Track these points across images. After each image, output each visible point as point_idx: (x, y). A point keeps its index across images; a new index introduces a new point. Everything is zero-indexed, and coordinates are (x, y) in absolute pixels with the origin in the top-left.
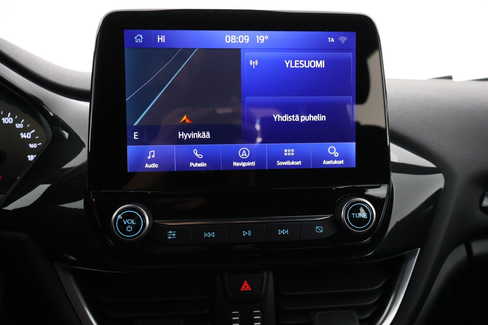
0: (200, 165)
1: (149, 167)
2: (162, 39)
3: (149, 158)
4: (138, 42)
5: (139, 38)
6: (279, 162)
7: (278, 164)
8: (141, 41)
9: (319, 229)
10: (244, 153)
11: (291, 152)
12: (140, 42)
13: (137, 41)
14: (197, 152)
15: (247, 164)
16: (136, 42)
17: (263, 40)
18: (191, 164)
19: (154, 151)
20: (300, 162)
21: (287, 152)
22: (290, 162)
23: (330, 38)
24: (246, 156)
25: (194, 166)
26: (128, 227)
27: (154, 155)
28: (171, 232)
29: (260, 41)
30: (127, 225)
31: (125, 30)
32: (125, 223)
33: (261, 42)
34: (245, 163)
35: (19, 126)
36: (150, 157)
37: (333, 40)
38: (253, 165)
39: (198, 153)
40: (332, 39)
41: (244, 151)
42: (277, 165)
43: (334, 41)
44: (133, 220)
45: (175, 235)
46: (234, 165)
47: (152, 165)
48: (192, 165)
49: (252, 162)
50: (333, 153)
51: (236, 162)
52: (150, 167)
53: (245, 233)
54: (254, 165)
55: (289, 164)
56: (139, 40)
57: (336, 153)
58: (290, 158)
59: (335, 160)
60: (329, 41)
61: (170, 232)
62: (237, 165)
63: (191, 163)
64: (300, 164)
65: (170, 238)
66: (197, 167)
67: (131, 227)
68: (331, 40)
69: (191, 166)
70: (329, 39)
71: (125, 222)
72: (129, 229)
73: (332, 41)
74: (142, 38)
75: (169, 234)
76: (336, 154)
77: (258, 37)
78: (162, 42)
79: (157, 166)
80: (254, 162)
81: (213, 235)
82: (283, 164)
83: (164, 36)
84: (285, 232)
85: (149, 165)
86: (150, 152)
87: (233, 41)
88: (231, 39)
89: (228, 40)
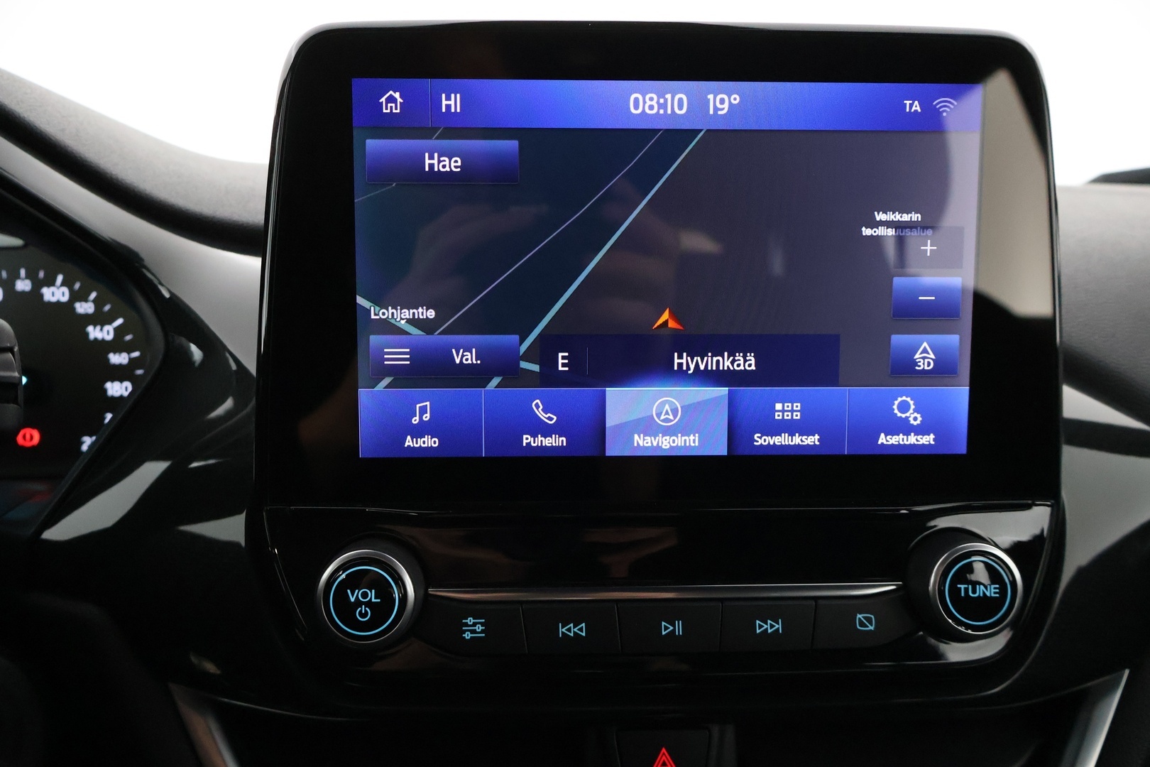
0: (548, 442)
1: (416, 445)
2: (452, 102)
3: (415, 420)
4: (389, 111)
5: (392, 102)
6: (760, 438)
7: (758, 442)
8: (396, 109)
9: (866, 622)
10: (667, 411)
11: (792, 411)
12: (394, 111)
13: (387, 109)
14: (541, 407)
15: (674, 441)
16: (384, 111)
17: (726, 106)
18: (527, 439)
19: (428, 403)
20: (817, 437)
21: (783, 411)
22: (790, 437)
23: (911, 102)
24: (671, 421)
25: (533, 444)
26: (361, 610)
27: (428, 415)
28: (472, 621)
29: (716, 109)
30: (358, 603)
31: (356, 79)
32: (353, 600)
33: (720, 113)
34: (668, 438)
35: (85, 308)
36: (417, 418)
37: (917, 107)
38: (692, 444)
39: (545, 411)
40: (916, 103)
41: (667, 407)
42: (755, 443)
43: (919, 111)
44: (373, 591)
45: (481, 628)
46: (636, 445)
47: (423, 439)
48: (528, 441)
49: (689, 436)
50: (908, 414)
51: (642, 435)
52: (418, 445)
53: (666, 628)
54: (697, 444)
55: (787, 443)
56: (391, 107)
57: (916, 414)
58: (790, 427)
59: (912, 434)
60: (908, 110)
61: (468, 621)
62: (646, 445)
63: (525, 437)
64: (817, 443)
65: (470, 635)
66: (542, 448)
67: (367, 609)
68: (911, 105)
69: (524, 445)
70: (908, 103)
71: (353, 597)
72: (363, 614)
73: (914, 108)
74: (400, 100)
75: (467, 625)
76: (915, 418)
77: (711, 97)
78: (453, 110)
79: (435, 442)
80: (697, 435)
81: (581, 630)
82: (772, 443)
83: (458, 96)
84: (772, 626)
85: (415, 439)
86: (418, 406)
87: (651, 107)
88: (645, 102)
89: (636, 107)
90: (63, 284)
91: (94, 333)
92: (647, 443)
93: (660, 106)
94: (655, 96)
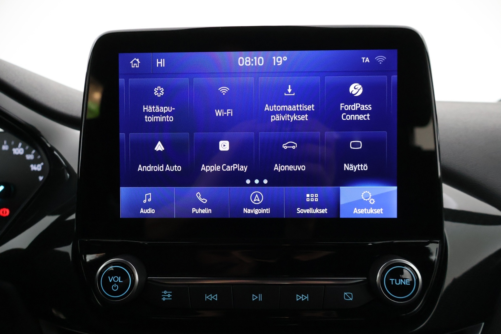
0: (203, 211)
1: (145, 213)
2: (161, 63)
3: (145, 201)
4: (134, 67)
5: (136, 63)
6: (300, 210)
7: (299, 212)
8: (137, 66)
9: (349, 297)
10: (257, 197)
11: (314, 198)
12: (136, 67)
13: (133, 66)
14: (200, 196)
15: (260, 211)
16: (132, 67)
17: (281, 61)
18: (194, 210)
19: (150, 194)
20: (326, 210)
21: (310, 198)
22: (314, 210)
23: (365, 58)
24: (259, 202)
25: (197, 212)
26: (114, 286)
27: (150, 199)
28: (166, 292)
29: (276, 63)
30: (113, 283)
31: (121, 54)
32: (110, 281)
33: (278, 65)
34: (257, 210)
35: (30, 157)
36: (146, 200)
37: (367, 60)
38: (267, 212)
39: (202, 197)
40: (367, 58)
41: (257, 195)
42: (298, 212)
43: (369, 62)
44: (120, 277)
45: (170, 296)
46: (244, 212)
47: (148, 210)
48: (195, 211)
49: (266, 209)
50: (368, 199)
51: (247, 209)
52: (146, 213)
53: (254, 297)
54: (269, 213)
55: (312, 212)
56: (135, 65)
57: (372, 199)
58: (314, 205)
59: (371, 208)
60: (363, 62)
61: (164, 292)
62: (248, 213)
63: (193, 209)
64: (326, 212)
65: (165, 299)
66: (201, 214)
67: (117, 285)
68: (365, 60)
69: (193, 212)
70: (363, 58)
71: (111, 279)
72: (115, 288)
73: (366, 61)
74: (139, 62)
75: (164, 294)
76: (372, 202)
77: (274, 58)
78: (161, 66)
79: (153, 211)
80: (269, 209)
81: (215, 297)
82: (305, 212)
83: (164, 60)
84: (304, 297)
85: (144, 210)
86: (146, 195)
87: (248, 63)
88: (245, 61)
89: (241, 63)
90: (22, 147)
91: (34, 168)
92: (249, 212)
93: (252, 62)
94: (249, 58)
